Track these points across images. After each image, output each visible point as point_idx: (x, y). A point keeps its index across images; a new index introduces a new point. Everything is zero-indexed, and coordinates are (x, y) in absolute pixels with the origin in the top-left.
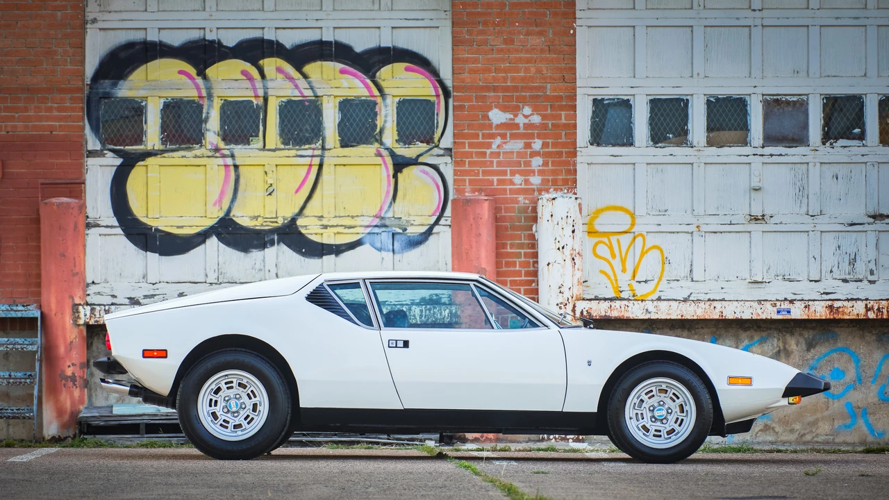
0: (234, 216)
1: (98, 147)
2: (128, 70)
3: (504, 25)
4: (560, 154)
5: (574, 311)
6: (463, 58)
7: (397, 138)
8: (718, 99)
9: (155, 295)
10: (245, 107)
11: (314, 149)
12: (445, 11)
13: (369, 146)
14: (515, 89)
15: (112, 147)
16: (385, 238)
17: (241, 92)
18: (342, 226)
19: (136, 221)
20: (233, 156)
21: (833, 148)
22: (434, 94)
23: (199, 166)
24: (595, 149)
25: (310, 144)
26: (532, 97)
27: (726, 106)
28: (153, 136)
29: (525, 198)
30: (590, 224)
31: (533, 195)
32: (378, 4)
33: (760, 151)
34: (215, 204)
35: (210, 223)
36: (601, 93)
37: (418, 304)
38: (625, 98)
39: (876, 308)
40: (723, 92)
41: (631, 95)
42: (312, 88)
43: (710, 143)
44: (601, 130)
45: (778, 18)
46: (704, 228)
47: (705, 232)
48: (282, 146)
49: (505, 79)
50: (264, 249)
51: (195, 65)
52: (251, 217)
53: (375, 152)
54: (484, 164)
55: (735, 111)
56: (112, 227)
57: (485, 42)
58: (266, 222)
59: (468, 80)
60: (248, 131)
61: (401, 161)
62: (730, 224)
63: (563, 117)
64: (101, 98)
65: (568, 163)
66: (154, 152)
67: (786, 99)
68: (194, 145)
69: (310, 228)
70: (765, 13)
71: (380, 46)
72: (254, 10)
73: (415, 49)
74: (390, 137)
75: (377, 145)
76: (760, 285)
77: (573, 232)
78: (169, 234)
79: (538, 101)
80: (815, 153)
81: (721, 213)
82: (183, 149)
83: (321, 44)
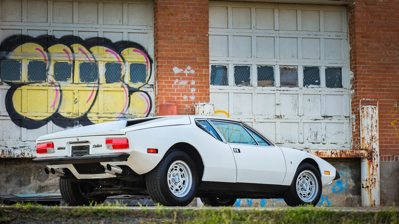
0: (60, 112)
2: (13, 47)
3: (179, 31)
4: (202, 87)
6: (162, 45)
7: (130, 80)
8: (262, 67)
9: (25, 147)
10: (64, 65)
11: (95, 84)
12: (150, 26)
13: (118, 83)
14: (184, 59)
15: (6, 81)
17: (63, 58)
18: (106, 117)
19: (17, 114)
20: (59, 86)
21: (308, 88)
22: (146, 61)
23: (45, 90)
24: (212, 87)
25: (92, 81)
26: (191, 62)
27: (265, 70)
28: (24, 76)
29: (188, 106)
31: (192, 104)
32: (122, 22)
33: (279, 89)
34: (51, 107)
35: (49, 115)
36: (214, 63)
38: (225, 65)
39: (335, 153)
40: (264, 64)
41: (227, 64)
42: (94, 57)
43: (259, 85)
44: (214, 79)
45: (286, 34)
46: (257, 120)
47: (257, 122)
48: (81, 82)
49: (179, 54)
50: (73, 127)
51: (43, 46)
52: (67, 113)
53: (120, 85)
54: (170, 90)
55: (269, 72)
56: (6, 116)
57: (171, 39)
58: (74, 115)
59: (164, 54)
60: (66, 76)
61: (132, 89)
62: (268, 119)
63: (204, 71)
64: (1, 59)
65: (206, 91)
66: (25, 83)
67: (289, 68)
68: (43, 81)
69: (93, 118)
70: (280, 32)
71: (123, 40)
72: (69, 23)
73: (138, 42)
74: (127, 79)
75: (121, 83)
76: (280, 145)
78: (31, 120)
79: (193, 64)
80: (301, 90)
81: (264, 114)
82: (37, 83)
83: (98, 38)
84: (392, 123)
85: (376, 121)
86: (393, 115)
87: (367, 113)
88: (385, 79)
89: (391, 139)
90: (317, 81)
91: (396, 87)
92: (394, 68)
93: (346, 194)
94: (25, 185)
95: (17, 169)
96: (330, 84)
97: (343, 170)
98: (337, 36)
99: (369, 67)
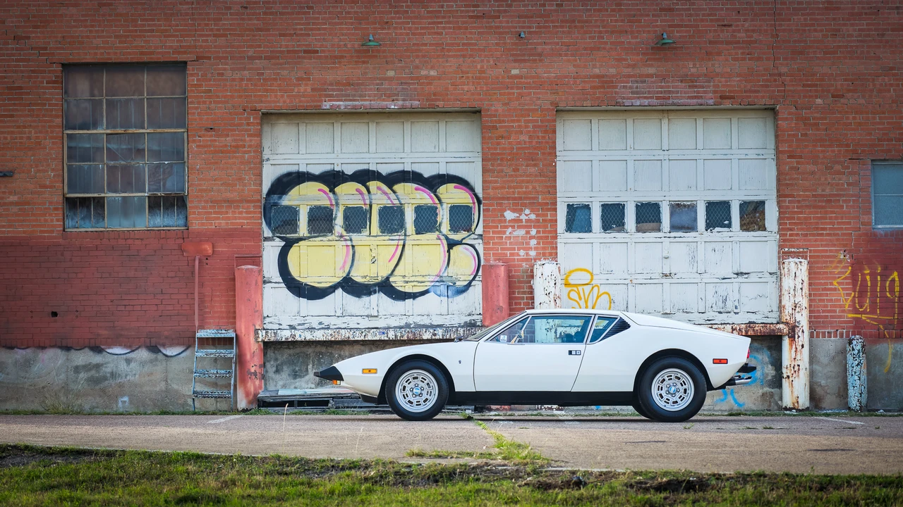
0: (352, 276)
1: (270, 235)
2: (288, 189)
3: (513, 160)
4: (547, 237)
5: (556, 332)
6: (489, 180)
7: (449, 229)
8: (642, 204)
9: (305, 324)
10: (358, 211)
11: (400, 236)
12: (478, 152)
13: (433, 233)
14: (520, 198)
15: (279, 235)
16: (443, 288)
17: (356, 202)
18: (417, 281)
19: (294, 279)
20: (351, 240)
21: (712, 232)
22: (472, 202)
23: (331, 246)
24: (568, 235)
25: (397, 232)
26: (530, 203)
27: (648, 208)
28: (303, 228)
29: (526, 264)
30: (566, 279)
31: (531, 262)
32: (438, 148)
33: (668, 235)
34: (341, 269)
35: (338, 280)
36: (571, 201)
37: (462, 327)
38: (587, 204)
40: (645, 199)
41: (590, 202)
42: (398, 199)
43: (638, 230)
44: (572, 223)
45: (679, 155)
46: (635, 281)
47: (636, 284)
48: (381, 234)
49: (514, 193)
50: (370, 296)
51: (328, 186)
52: (362, 276)
53: (437, 237)
54: (501, 243)
55: (653, 211)
56: (279, 283)
58: (371, 279)
59: (492, 194)
60: (360, 225)
61: (452, 242)
62: (651, 279)
63: (549, 215)
64: (272, 206)
66: (304, 238)
67: (684, 204)
68: (328, 234)
69: (397, 282)
70: (670, 152)
71: (439, 173)
72: (363, 153)
73: (460, 176)
74: (445, 228)
75: (437, 233)
76: (669, 316)
77: (555, 284)
78: (314, 287)
79: (533, 206)
80: (701, 236)
81: (645, 272)
82: (321, 236)
83: (403, 172)
84: (835, 283)
85: (801, 282)
86: (837, 271)
87: (789, 271)
88: (826, 218)
89: (831, 306)
90: (726, 222)
91: (842, 229)
92: (839, 200)
93: (762, 386)
94: (300, 377)
95: (290, 355)
96: (745, 226)
97: (757, 351)
98: (759, 155)
99: (799, 201)
